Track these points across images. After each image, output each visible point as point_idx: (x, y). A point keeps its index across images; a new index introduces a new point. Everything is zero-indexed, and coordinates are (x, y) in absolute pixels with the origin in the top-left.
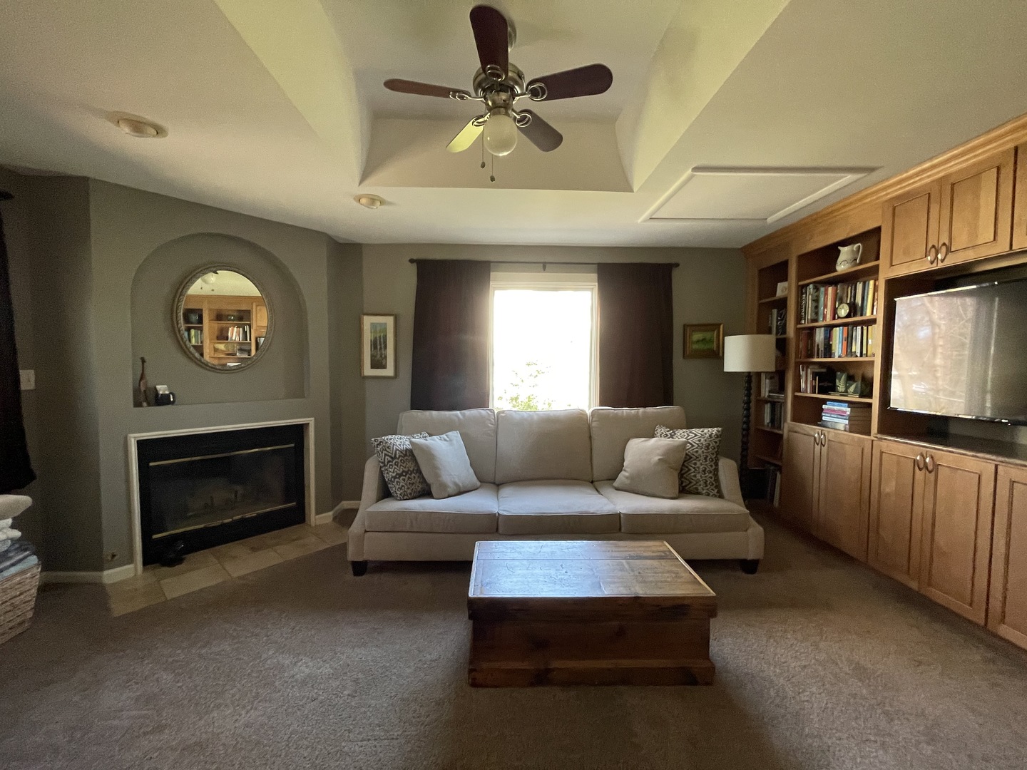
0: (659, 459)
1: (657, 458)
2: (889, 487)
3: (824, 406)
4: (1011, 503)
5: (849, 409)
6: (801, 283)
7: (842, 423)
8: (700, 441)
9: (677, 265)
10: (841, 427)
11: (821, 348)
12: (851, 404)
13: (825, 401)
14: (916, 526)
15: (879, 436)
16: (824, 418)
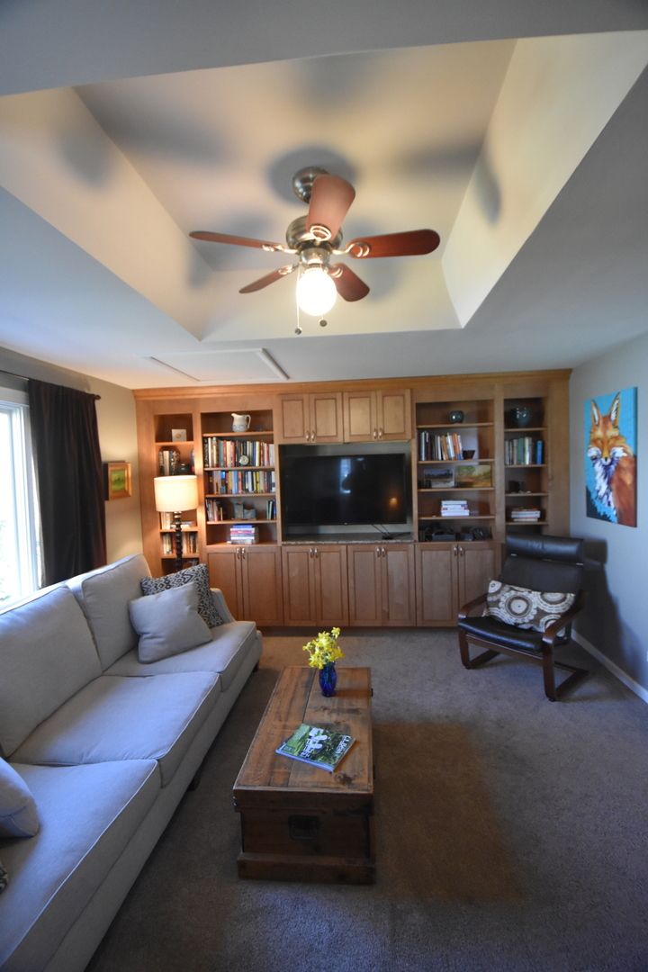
0: (190, 609)
1: (187, 608)
2: (294, 573)
3: (231, 530)
4: (354, 562)
5: (253, 529)
6: (206, 435)
7: (249, 540)
8: (197, 580)
9: (98, 397)
10: (249, 542)
11: (220, 486)
12: (254, 525)
13: (232, 526)
14: (312, 591)
15: (285, 543)
16: (232, 538)
